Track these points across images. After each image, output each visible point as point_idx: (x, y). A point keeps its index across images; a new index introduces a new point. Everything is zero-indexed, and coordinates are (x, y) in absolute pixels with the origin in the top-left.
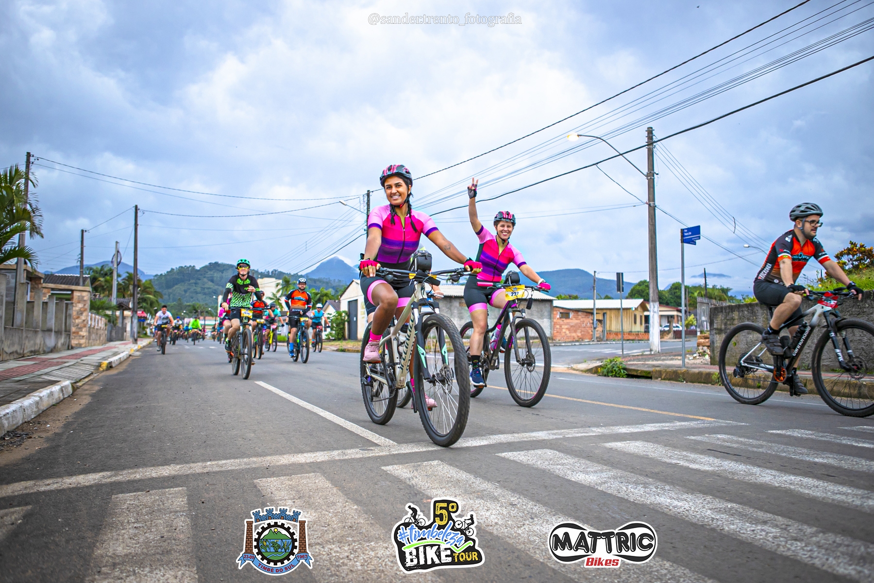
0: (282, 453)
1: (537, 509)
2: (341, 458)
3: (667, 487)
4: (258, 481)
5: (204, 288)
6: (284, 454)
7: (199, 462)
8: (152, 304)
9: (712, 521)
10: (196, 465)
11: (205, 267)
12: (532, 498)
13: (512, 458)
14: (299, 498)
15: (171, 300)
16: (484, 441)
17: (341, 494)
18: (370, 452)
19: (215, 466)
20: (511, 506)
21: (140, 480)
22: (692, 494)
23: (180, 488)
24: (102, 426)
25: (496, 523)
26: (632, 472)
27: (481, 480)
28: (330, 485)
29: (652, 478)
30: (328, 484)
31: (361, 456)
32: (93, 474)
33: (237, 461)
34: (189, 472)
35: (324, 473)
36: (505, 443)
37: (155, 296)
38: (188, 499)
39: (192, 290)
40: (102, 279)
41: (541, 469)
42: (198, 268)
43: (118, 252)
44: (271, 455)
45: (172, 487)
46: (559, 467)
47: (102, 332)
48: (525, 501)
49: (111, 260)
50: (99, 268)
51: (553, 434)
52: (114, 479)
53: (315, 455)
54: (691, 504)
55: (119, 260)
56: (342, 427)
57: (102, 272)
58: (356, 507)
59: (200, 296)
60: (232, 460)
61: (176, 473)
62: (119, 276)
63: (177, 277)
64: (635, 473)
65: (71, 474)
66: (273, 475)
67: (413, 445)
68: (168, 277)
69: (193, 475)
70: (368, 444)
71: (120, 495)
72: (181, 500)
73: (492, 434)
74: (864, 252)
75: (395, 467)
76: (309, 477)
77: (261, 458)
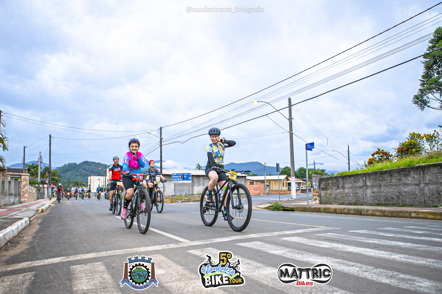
1: (259, 265)
2: (168, 248)
3: (311, 254)
5: (81, 173)
6: (141, 247)
7: (104, 251)
8: (57, 181)
10: (103, 253)
11: (82, 163)
12: (256, 261)
13: (243, 246)
15: (65, 179)
17: (173, 262)
18: (180, 245)
19: (112, 253)
20: (248, 264)
21: (79, 260)
22: (322, 256)
23: (100, 263)
24: (51, 238)
26: (295, 249)
28: (167, 259)
29: (304, 251)
30: (165, 259)
31: (176, 247)
32: (57, 258)
33: (121, 250)
34: (101, 256)
35: (162, 254)
37: (58, 177)
38: (106, 267)
39: (75, 174)
40: (33, 170)
42: (77, 164)
43: (41, 157)
45: (96, 262)
46: (264, 248)
47: (35, 195)
48: (253, 262)
49: (37, 160)
50: (31, 164)
51: (258, 235)
52: (68, 260)
54: (322, 260)
55: (41, 161)
56: (163, 235)
57: (33, 166)
58: (181, 267)
59: (79, 177)
60: (119, 250)
61: (95, 256)
62: (41, 168)
63: (68, 168)
64: (297, 249)
65: (47, 258)
67: (198, 241)
68: (64, 168)
69: (104, 257)
70: (177, 242)
71: (74, 266)
72: (102, 267)
73: (231, 236)
74: (384, 153)
75: (193, 250)
76: (156, 256)
77: (132, 249)
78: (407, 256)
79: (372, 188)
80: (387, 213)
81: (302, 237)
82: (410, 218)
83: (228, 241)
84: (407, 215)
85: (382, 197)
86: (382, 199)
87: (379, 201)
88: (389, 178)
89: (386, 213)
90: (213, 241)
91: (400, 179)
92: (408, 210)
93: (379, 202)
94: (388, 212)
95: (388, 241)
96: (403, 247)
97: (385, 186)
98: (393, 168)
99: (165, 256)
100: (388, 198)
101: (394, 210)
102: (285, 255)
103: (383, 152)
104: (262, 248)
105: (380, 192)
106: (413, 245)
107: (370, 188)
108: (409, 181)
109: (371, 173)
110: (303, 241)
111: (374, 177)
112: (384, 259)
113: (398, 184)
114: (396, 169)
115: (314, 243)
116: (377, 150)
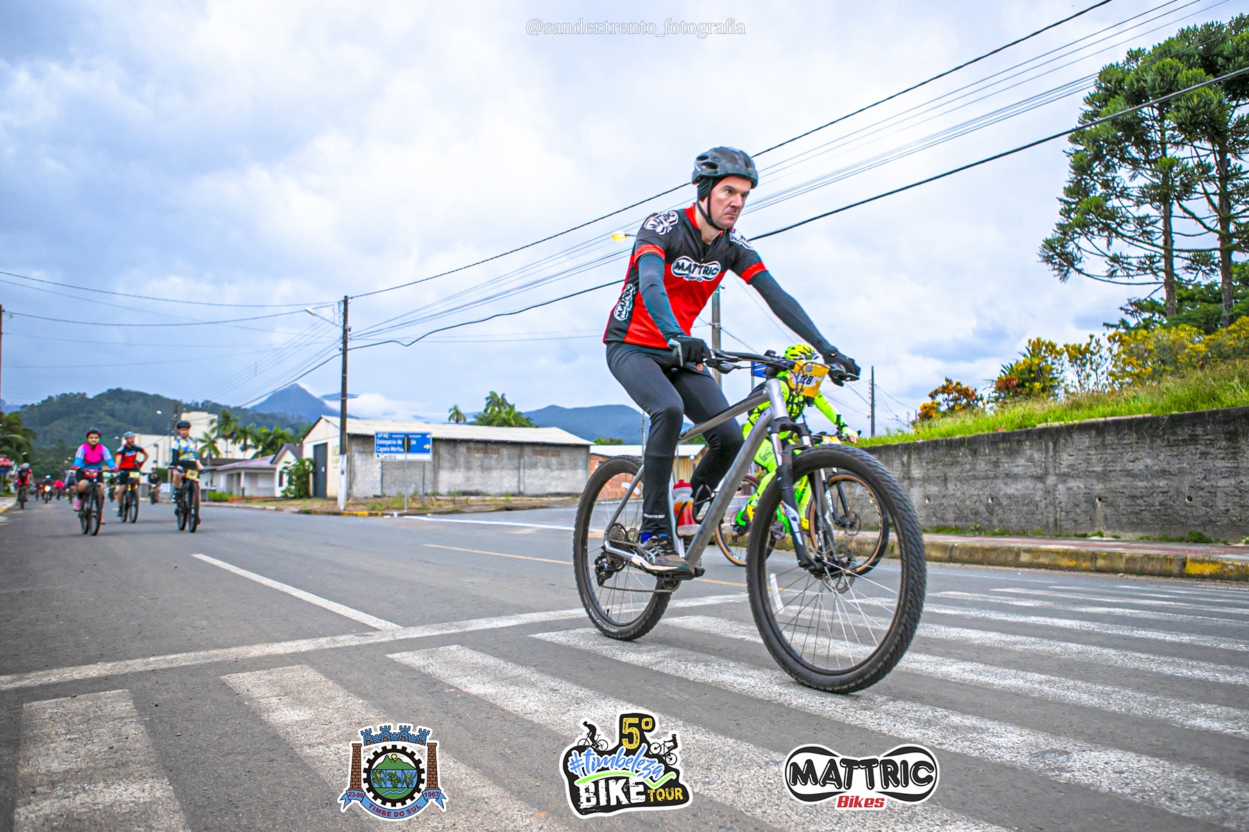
0: (251, 643)
1: (582, 693)
2: (332, 646)
3: (732, 664)
4: (226, 677)
6: (254, 644)
7: (138, 658)
8: (20, 447)
9: (780, 696)
10: (134, 661)
11: (103, 395)
12: (577, 682)
13: (549, 640)
14: (286, 695)
15: (47, 442)
16: (513, 621)
17: (340, 688)
18: (370, 638)
19: (162, 662)
20: (551, 692)
22: (759, 670)
23: (120, 691)
25: (536, 711)
26: (691, 650)
27: (513, 665)
28: (323, 679)
29: (715, 655)
30: (319, 677)
31: (358, 643)
33: (192, 654)
34: (127, 671)
35: (312, 665)
36: (539, 623)
37: (25, 436)
38: (135, 703)
41: (585, 651)
42: (90, 396)
44: (237, 645)
45: (107, 690)
48: (568, 685)
53: (296, 644)
54: (757, 680)
56: (324, 610)
58: (361, 701)
60: (184, 654)
61: (109, 673)
63: (58, 408)
64: (695, 651)
66: (244, 669)
67: (423, 627)
68: (44, 409)
69: (135, 674)
70: (364, 629)
71: (35, 703)
72: (124, 704)
73: (521, 613)
74: (961, 390)
75: (404, 654)
76: (293, 671)
77: (225, 650)
78: (981, 667)
79: (926, 484)
80: (958, 551)
81: (717, 617)
82: (1016, 566)
83: (508, 628)
84: (1010, 559)
85: (951, 511)
86: (950, 516)
87: (942, 519)
88: (970, 457)
89: (956, 554)
90: (466, 626)
91: (996, 462)
92: (1013, 545)
93: (941, 523)
94: (961, 550)
95: (943, 628)
96: (976, 642)
97: (958, 479)
98: (980, 433)
99: (319, 670)
100: (965, 511)
101: (978, 545)
102: (659, 665)
103: (959, 387)
104: (601, 647)
105: (944, 496)
106: (1003, 637)
107: (920, 486)
108: (1020, 468)
109: (923, 444)
110: (717, 627)
111: (931, 454)
112: (921, 676)
113: (991, 474)
114: (988, 435)
115: (745, 634)
116: (945, 383)
